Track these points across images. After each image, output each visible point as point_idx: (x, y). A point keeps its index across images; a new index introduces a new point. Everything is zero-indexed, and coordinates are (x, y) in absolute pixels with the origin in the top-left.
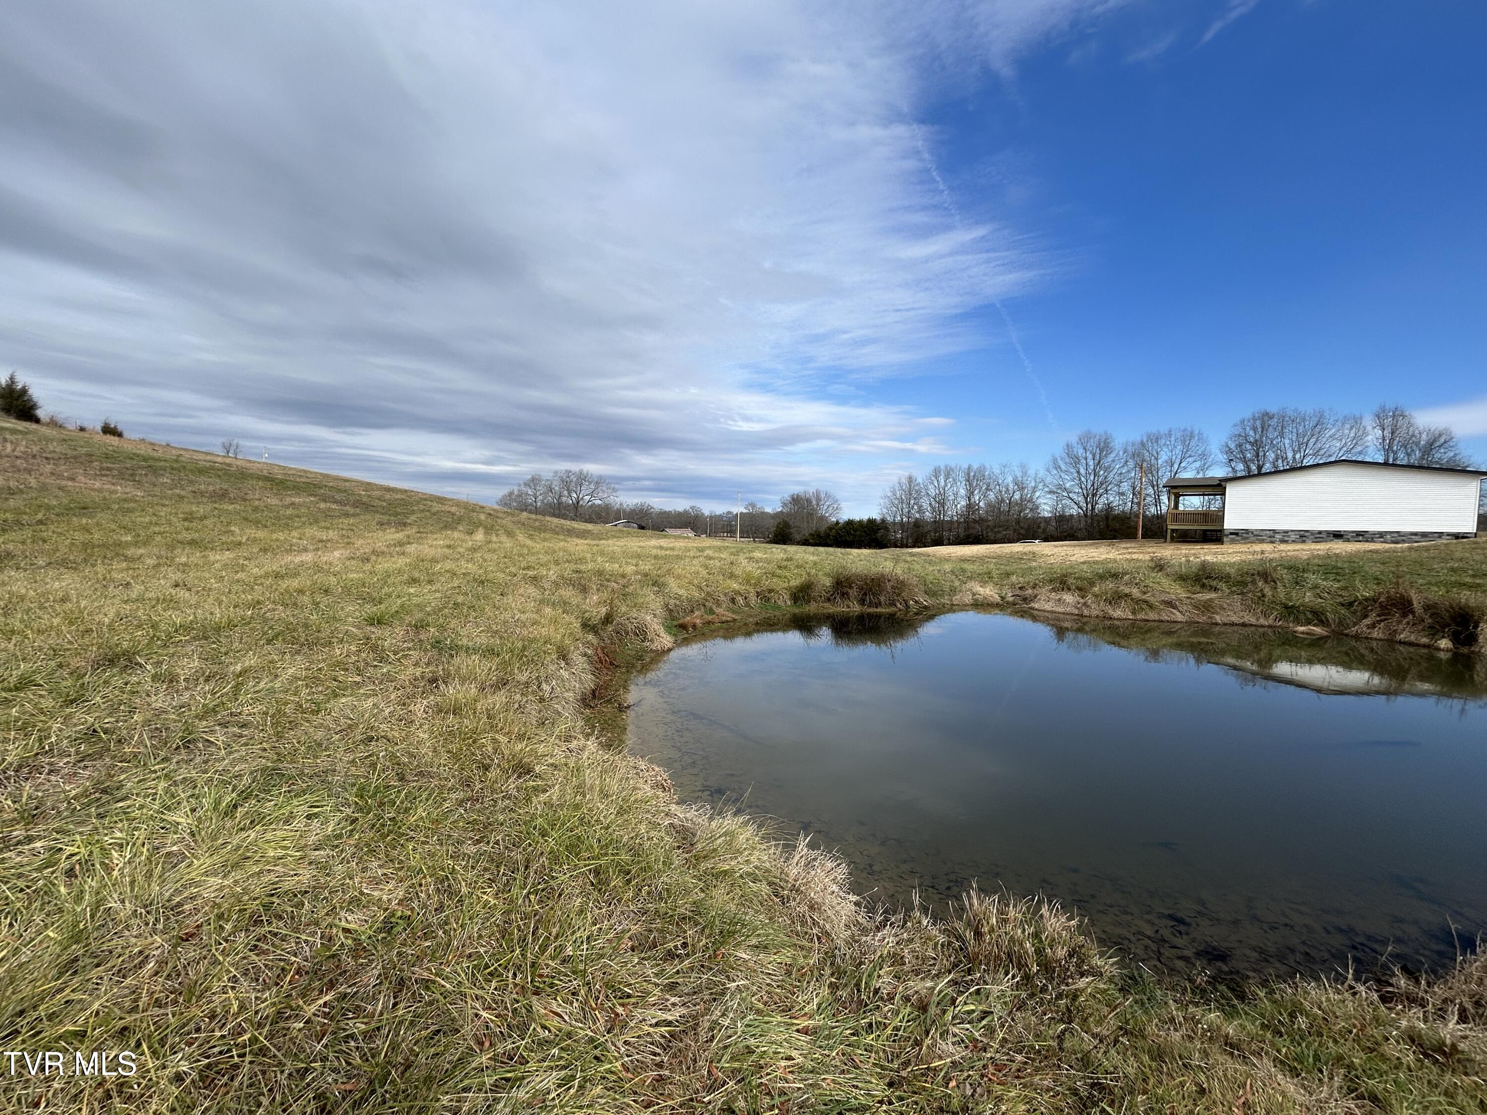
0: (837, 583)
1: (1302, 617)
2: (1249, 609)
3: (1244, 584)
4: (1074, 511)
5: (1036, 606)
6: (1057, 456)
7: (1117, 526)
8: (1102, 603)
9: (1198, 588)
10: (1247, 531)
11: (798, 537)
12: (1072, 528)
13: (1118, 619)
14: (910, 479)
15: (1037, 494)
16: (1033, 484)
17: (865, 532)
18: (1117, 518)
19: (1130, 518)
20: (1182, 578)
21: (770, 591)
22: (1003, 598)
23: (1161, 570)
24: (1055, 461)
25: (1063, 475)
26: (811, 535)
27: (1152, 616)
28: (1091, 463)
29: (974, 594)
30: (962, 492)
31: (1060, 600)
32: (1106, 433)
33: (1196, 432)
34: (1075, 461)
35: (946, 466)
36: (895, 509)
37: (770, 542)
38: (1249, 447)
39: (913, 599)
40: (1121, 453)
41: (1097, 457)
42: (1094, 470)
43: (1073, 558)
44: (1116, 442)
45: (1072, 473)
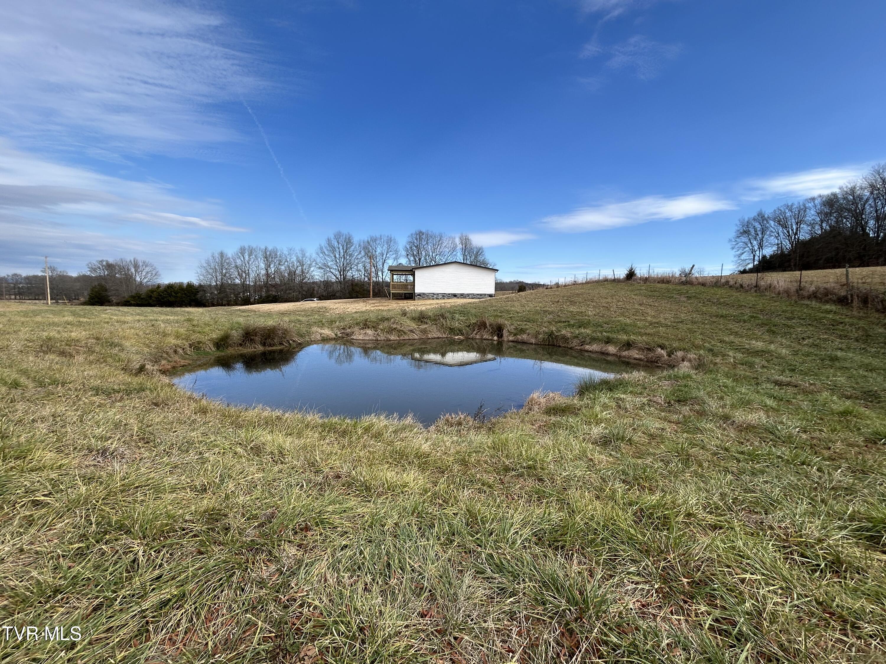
0: (246, 334)
1: (456, 332)
2: (439, 331)
3: (435, 320)
4: (334, 279)
5: (355, 337)
6: (323, 245)
7: (358, 289)
8: (385, 333)
9: (420, 323)
10: (424, 294)
11: (114, 300)
12: (333, 291)
13: (393, 340)
14: (222, 254)
15: (312, 269)
16: (309, 263)
17: (185, 294)
18: (357, 285)
19: (363, 285)
20: (413, 319)
21: (199, 343)
22: (336, 335)
23: (405, 316)
24: (321, 248)
25: (326, 257)
26: (132, 297)
27: (406, 337)
28: (342, 251)
29: (321, 334)
30: (262, 265)
31: (365, 333)
32: (349, 233)
33: (393, 238)
34: (333, 249)
35: (249, 247)
36: (210, 276)
37: (84, 304)
38: (415, 248)
39: (291, 340)
40: (357, 246)
41: (345, 248)
42: (344, 255)
43: (349, 310)
44: (354, 240)
45: (331, 257)
